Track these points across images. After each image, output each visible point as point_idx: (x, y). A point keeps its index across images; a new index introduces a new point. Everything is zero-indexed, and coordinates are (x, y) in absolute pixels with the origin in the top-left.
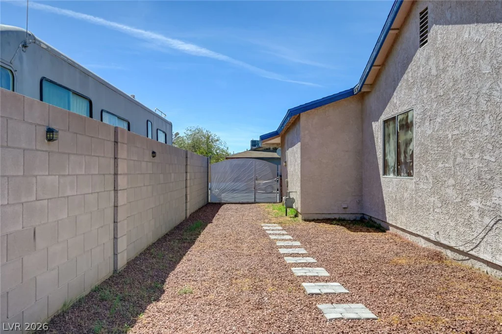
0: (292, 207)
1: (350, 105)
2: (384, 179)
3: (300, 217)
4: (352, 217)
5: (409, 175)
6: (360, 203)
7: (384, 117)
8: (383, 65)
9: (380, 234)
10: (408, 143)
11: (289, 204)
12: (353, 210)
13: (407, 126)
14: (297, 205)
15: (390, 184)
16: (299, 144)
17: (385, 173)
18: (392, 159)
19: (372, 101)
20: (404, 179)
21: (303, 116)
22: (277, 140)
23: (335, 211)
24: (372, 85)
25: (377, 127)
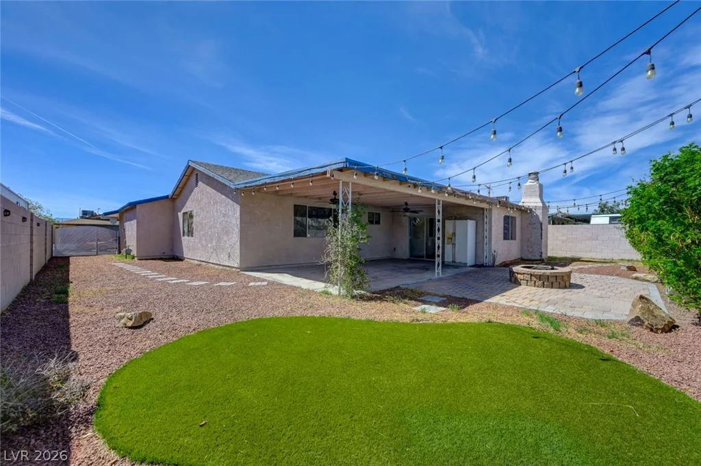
0: (130, 254)
1: (166, 203)
2: (183, 238)
3: (136, 259)
4: (168, 257)
5: (192, 236)
6: (172, 250)
7: (183, 211)
8: (183, 188)
9: (181, 262)
10: (192, 223)
11: (128, 252)
12: (168, 253)
13: (191, 216)
14: (134, 253)
15: (185, 240)
16: (135, 221)
17: (183, 236)
18: (186, 230)
19: (178, 202)
20: (190, 238)
21: (138, 206)
22: (117, 215)
23: (158, 254)
24: (179, 195)
25: (180, 215)
